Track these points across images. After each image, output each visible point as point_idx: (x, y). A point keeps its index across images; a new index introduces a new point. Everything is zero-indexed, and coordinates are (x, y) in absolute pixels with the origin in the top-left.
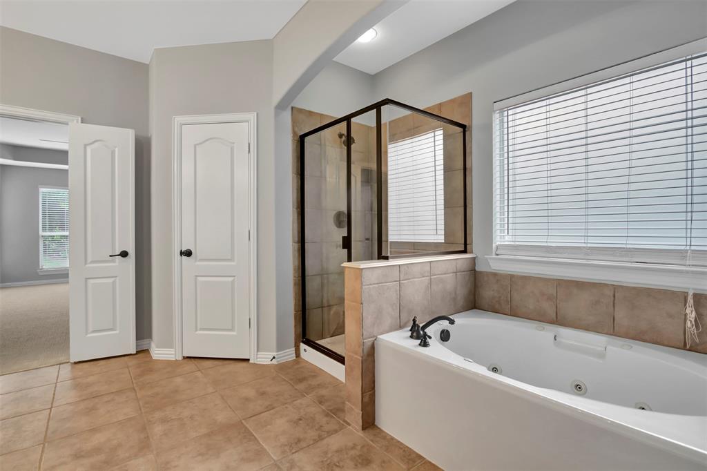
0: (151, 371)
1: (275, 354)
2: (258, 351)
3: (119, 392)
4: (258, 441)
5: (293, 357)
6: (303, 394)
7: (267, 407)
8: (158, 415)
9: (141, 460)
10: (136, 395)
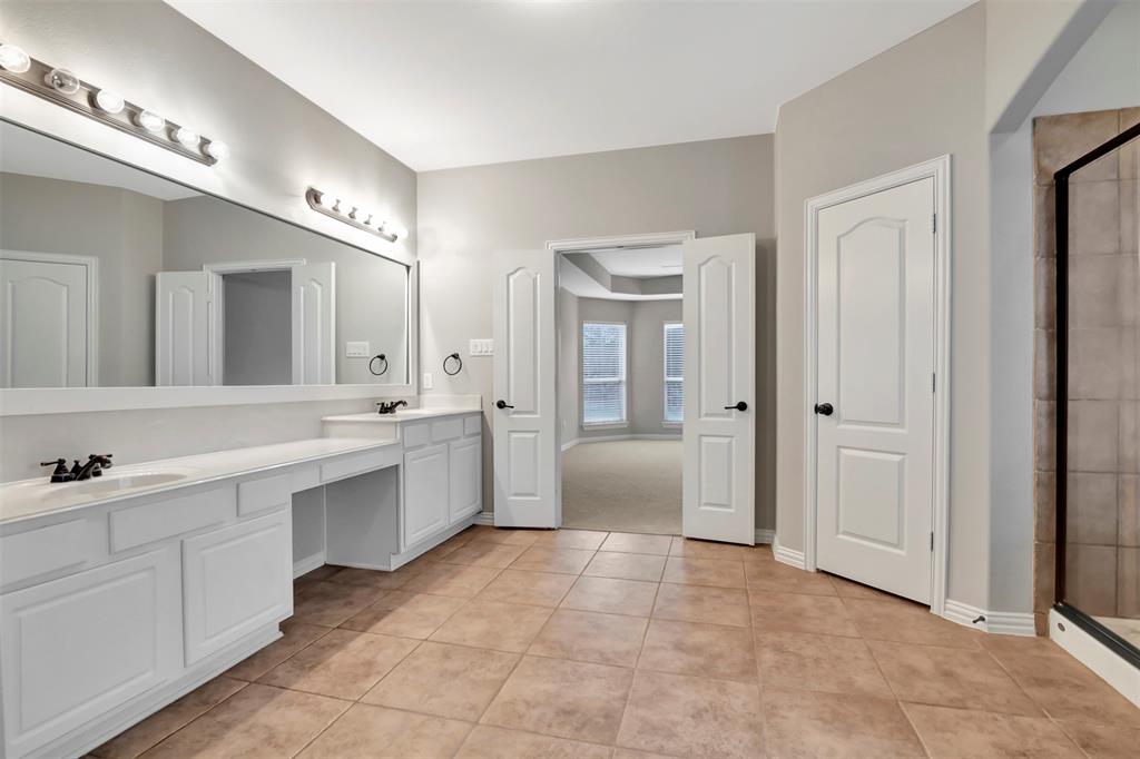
0: (770, 575)
1: (985, 613)
2: (948, 595)
3: (729, 590)
4: (923, 749)
5: (1030, 632)
6: (1040, 711)
7: (951, 701)
8: (771, 637)
9: (742, 686)
10: (748, 601)
